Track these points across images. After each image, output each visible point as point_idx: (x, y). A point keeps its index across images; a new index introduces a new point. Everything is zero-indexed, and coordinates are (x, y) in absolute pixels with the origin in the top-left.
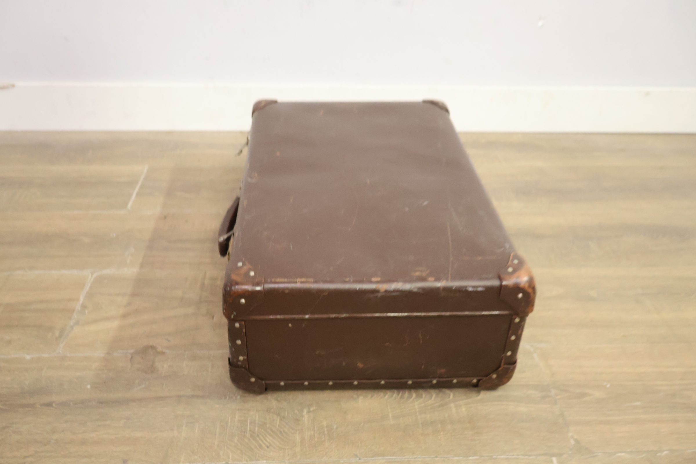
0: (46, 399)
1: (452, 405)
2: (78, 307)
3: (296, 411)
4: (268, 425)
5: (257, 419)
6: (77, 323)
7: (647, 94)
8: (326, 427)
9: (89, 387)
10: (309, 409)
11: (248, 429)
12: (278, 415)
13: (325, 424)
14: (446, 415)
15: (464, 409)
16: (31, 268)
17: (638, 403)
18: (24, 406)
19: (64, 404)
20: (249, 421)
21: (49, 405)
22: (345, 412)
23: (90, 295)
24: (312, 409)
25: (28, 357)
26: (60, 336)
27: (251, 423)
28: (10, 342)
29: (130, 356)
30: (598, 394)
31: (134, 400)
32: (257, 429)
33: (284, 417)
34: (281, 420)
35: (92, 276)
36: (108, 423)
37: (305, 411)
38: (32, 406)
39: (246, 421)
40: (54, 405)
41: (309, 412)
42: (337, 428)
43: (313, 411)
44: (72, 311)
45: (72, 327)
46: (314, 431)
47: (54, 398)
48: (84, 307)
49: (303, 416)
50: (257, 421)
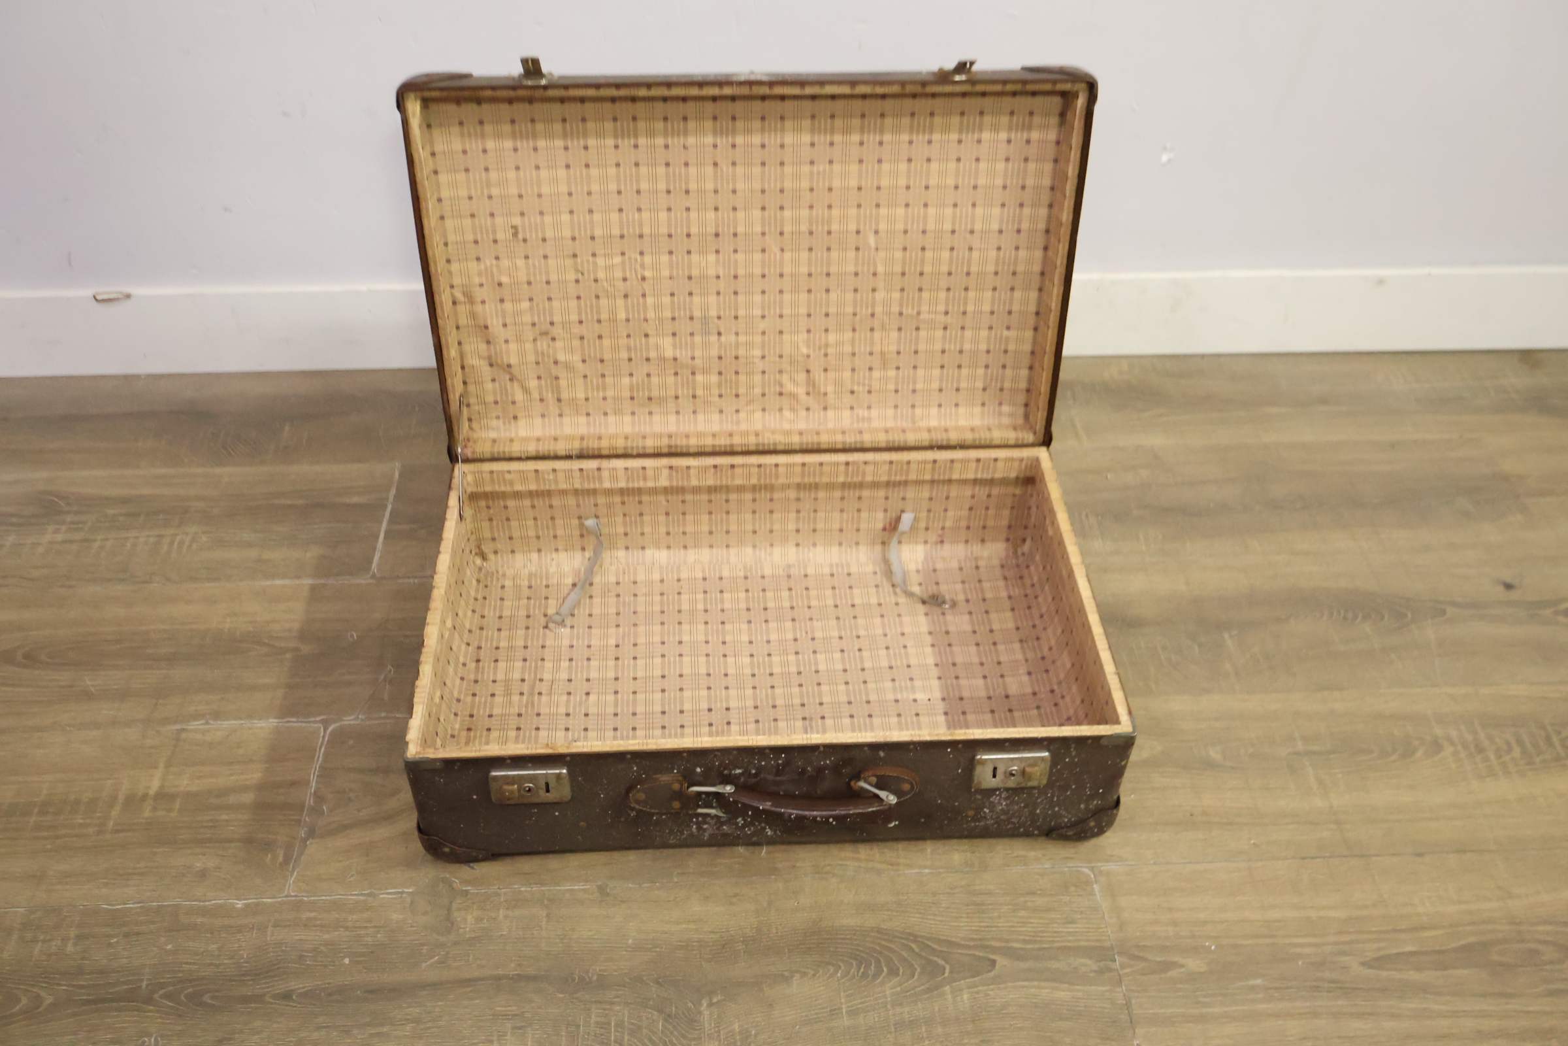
0: (281, 987)
1: (947, 988)
2: (310, 801)
3: (690, 1004)
4: (645, 1031)
5: (626, 1019)
6: (312, 833)
7: (1381, 282)
8: (740, 1032)
9: (347, 961)
10: (711, 1000)
11: (613, 1038)
12: (660, 1011)
13: (736, 1026)
14: (936, 1009)
15: (965, 997)
16: (217, 715)
17: (1258, 981)
18: (246, 1000)
19: (308, 995)
20: (613, 1024)
21: (287, 996)
22: (771, 1005)
23: (326, 774)
24: (715, 1000)
25: (240, 904)
26: (287, 860)
27: (616, 1025)
28: (203, 874)
29: (409, 900)
30: (1194, 964)
31: (424, 986)
32: (626, 1037)
33: (669, 1016)
34: (665, 1020)
35: (325, 732)
36: (385, 1029)
37: (705, 1003)
38: (258, 998)
39: (609, 1024)
40: (294, 997)
41: (710, 1005)
42: (756, 1035)
43: (716, 1003)
44: (301, 807)
45: (304, 841)
46: (720, 1041)
47: (293, 985)
48: (319, 798)
49: (700, 1013)
50: (626, 1024)
